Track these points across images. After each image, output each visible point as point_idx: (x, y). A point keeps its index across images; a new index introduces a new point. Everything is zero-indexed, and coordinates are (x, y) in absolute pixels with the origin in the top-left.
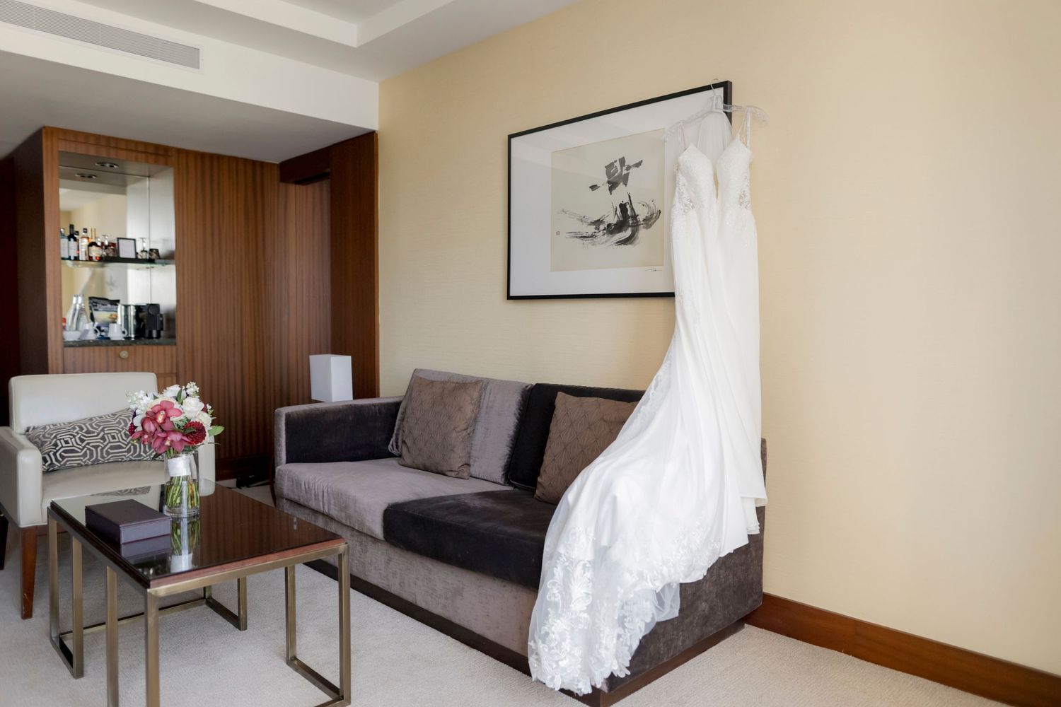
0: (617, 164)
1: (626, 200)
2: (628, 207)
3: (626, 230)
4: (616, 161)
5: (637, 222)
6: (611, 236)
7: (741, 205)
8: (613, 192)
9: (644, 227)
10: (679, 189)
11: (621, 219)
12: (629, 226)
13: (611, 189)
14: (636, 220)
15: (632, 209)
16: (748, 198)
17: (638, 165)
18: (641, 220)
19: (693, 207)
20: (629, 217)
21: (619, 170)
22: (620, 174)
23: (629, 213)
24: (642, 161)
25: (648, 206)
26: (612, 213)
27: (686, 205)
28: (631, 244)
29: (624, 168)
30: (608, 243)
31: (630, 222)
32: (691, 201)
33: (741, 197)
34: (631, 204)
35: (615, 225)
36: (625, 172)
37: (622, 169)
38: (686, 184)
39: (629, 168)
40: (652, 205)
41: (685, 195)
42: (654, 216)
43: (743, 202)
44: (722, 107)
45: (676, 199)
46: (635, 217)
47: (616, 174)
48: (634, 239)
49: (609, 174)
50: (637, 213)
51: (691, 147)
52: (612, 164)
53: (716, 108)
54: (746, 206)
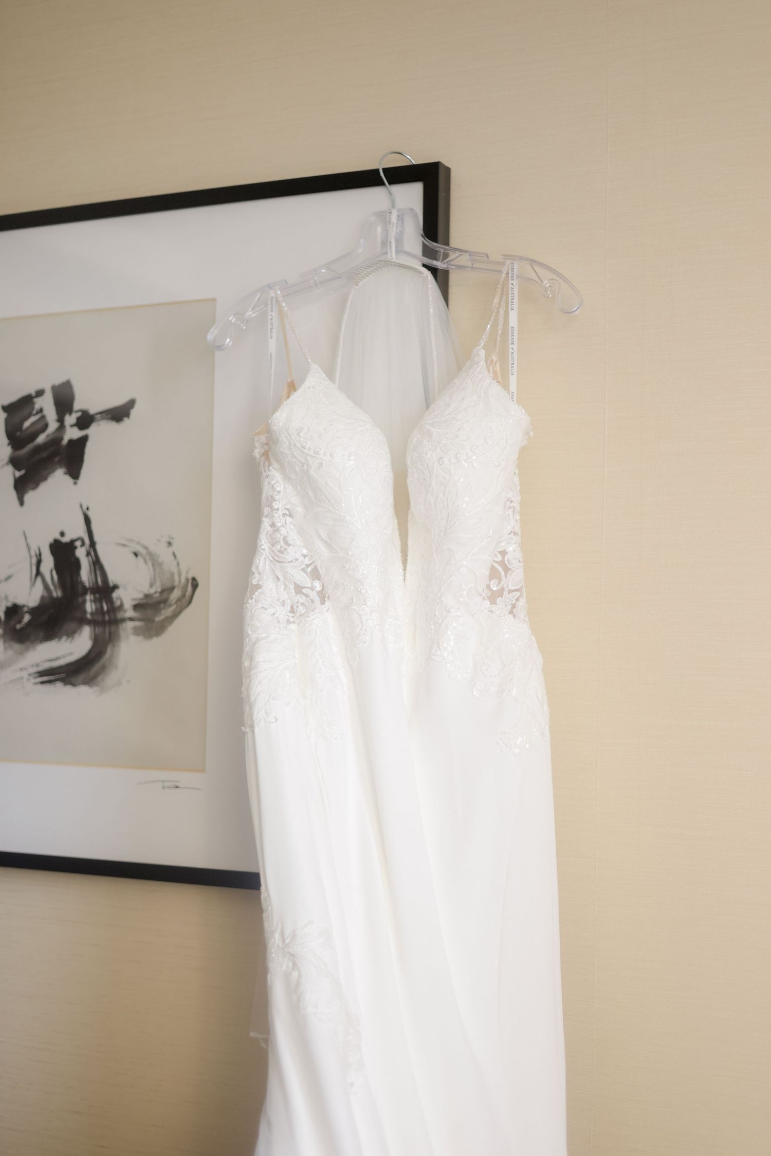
0: (47, 404)
1: (75, 530)
2: (81, 553)
3: (71, 634)
4: (40, 393)
5: (114, 609)
6: (17, 647)
7: (493, 601)
8: (30, 496)
9: (137, 632)
10: (273, 525)
11: (57, 593)
12: (82, 621)
13: (22, 486)
14: (110, 601)
15: (97, 564)
16: (516, 578)
17: (118, 414)
18: (128, 604)
19: (323, 596)
20: (85, 590)
21: (53, 426)
22: (55, 441)
23: (85, 575)
24: (131, 404)
25: (153, 559)
26: (25, 571)
27: (299, 589)
28: (89, 682)
29: (70, 419)
30: (10, 674)
31: (90, 607)
32: (315, 574)
33: (494, 574)
34: (93, 544)
35: (33, 611)
36: (72, 433)
37: (61, 420)
38: (300, 510)
39: (85, 421)
40: (165, 555)
41: (296, 551)
42: (176, 594)
43: (500, 593)
44: (418, 251)
45: (262, 563)
46: (105, 590)
47: (41, 439)
48: (104, 668)
49: (16, 438)
50: (113, 578)
51: (315, 380)
52: (26, 402)
53: (397, 252)
54: (514, 606)
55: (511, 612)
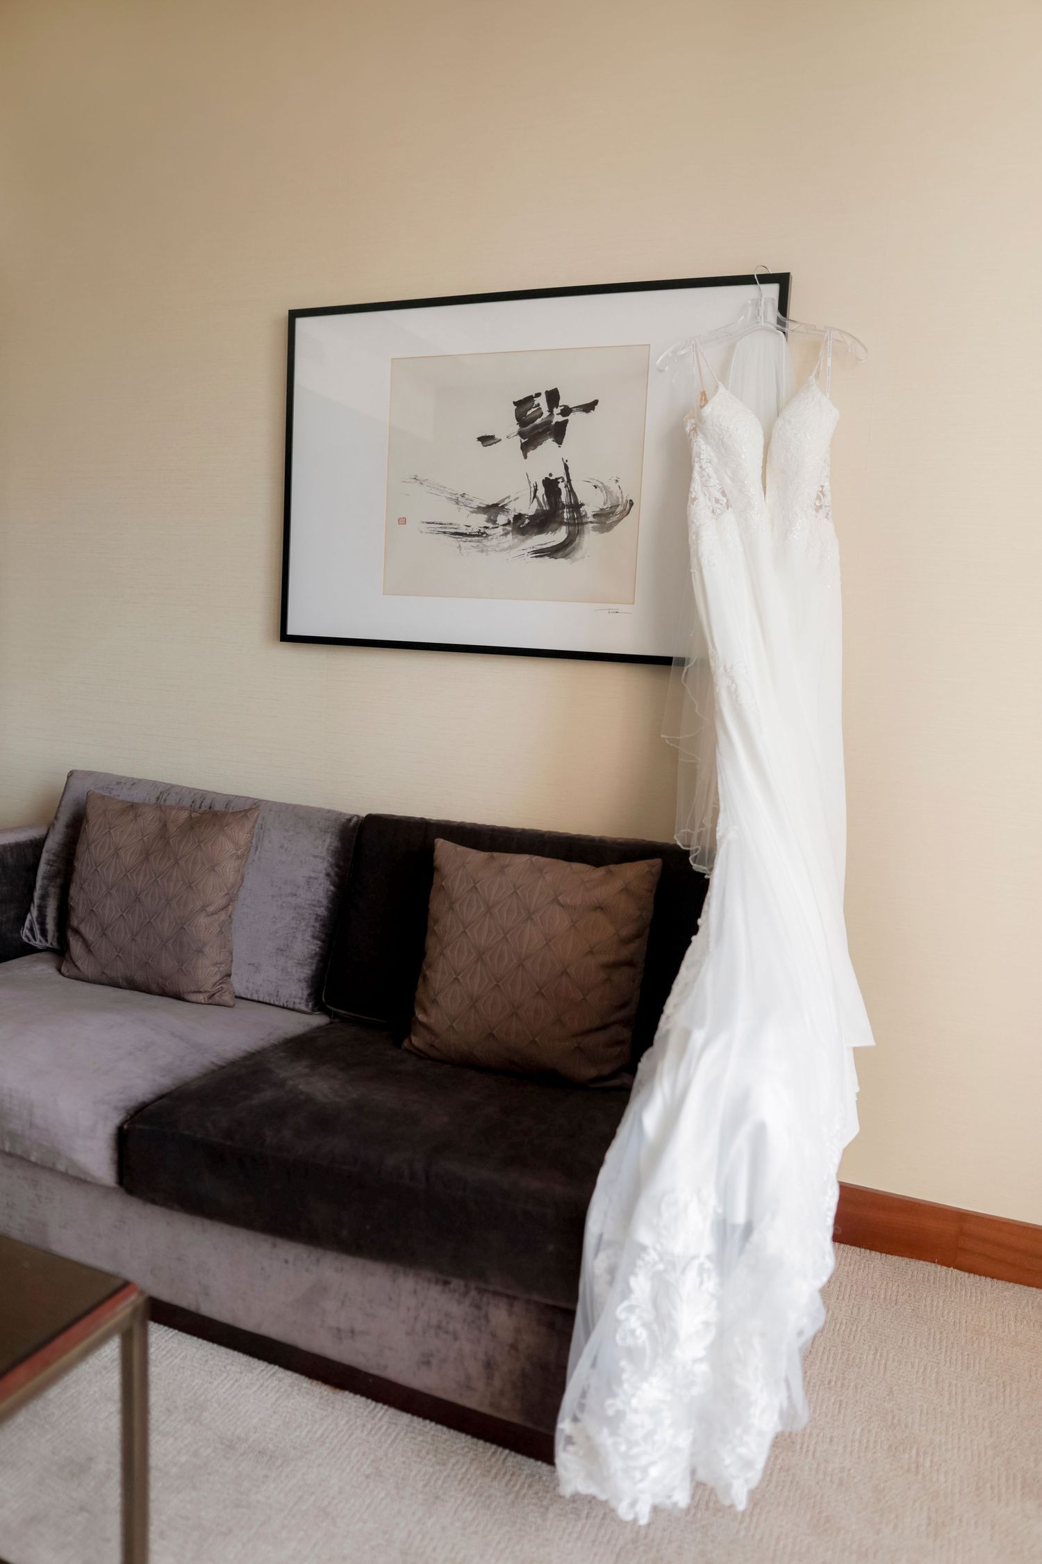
0: (542, 401)
1: (559, 473)
2: (561, 486)
3: (554, 531)
4: (538, 395)
5: (581, 517)
6: (520, 537)
7: (817, 511)
8: (531, 454)
9: (594, 529)
10: (701, 467)
11: (546, 508)
12: (562, 523)
13: (525, 448)
14: (579, 512)
15: (571, 491)
16: (827, 501)
17: (589, 407)
18: (590, 514)
19: (728, 506)
20: (564, 506)
21: (546, 414)
22: (547, 423)
23: (564, 498)
24: (596, 402)
25: (606, 490)
26: (527, 494)
27: (717, 501)
28: (565, 556)
29: (557, 411)
30: (516, 552)
31: (566, 515)
33: (818, 498)
34: (569, 481)
35: (531, 517)
36: (558, 418)
37: (551, 411)
38: (715, 460)
39: (566, 411)
40: (614, 487)
41: (714, 481)
42: (619, 509)
43: (821, 507)
44: (775, 321)
45: (696, 486)
46: (576, 506)
47: (538, 421)
48: (574, 549)
49: (522, 420)
50: (580, 499)
51: (722, 389)
52: (529, 399)
53: (764, 322)
54: (828, 514)
55: (826, 517)
